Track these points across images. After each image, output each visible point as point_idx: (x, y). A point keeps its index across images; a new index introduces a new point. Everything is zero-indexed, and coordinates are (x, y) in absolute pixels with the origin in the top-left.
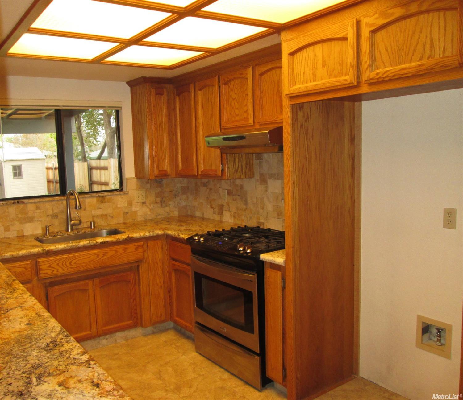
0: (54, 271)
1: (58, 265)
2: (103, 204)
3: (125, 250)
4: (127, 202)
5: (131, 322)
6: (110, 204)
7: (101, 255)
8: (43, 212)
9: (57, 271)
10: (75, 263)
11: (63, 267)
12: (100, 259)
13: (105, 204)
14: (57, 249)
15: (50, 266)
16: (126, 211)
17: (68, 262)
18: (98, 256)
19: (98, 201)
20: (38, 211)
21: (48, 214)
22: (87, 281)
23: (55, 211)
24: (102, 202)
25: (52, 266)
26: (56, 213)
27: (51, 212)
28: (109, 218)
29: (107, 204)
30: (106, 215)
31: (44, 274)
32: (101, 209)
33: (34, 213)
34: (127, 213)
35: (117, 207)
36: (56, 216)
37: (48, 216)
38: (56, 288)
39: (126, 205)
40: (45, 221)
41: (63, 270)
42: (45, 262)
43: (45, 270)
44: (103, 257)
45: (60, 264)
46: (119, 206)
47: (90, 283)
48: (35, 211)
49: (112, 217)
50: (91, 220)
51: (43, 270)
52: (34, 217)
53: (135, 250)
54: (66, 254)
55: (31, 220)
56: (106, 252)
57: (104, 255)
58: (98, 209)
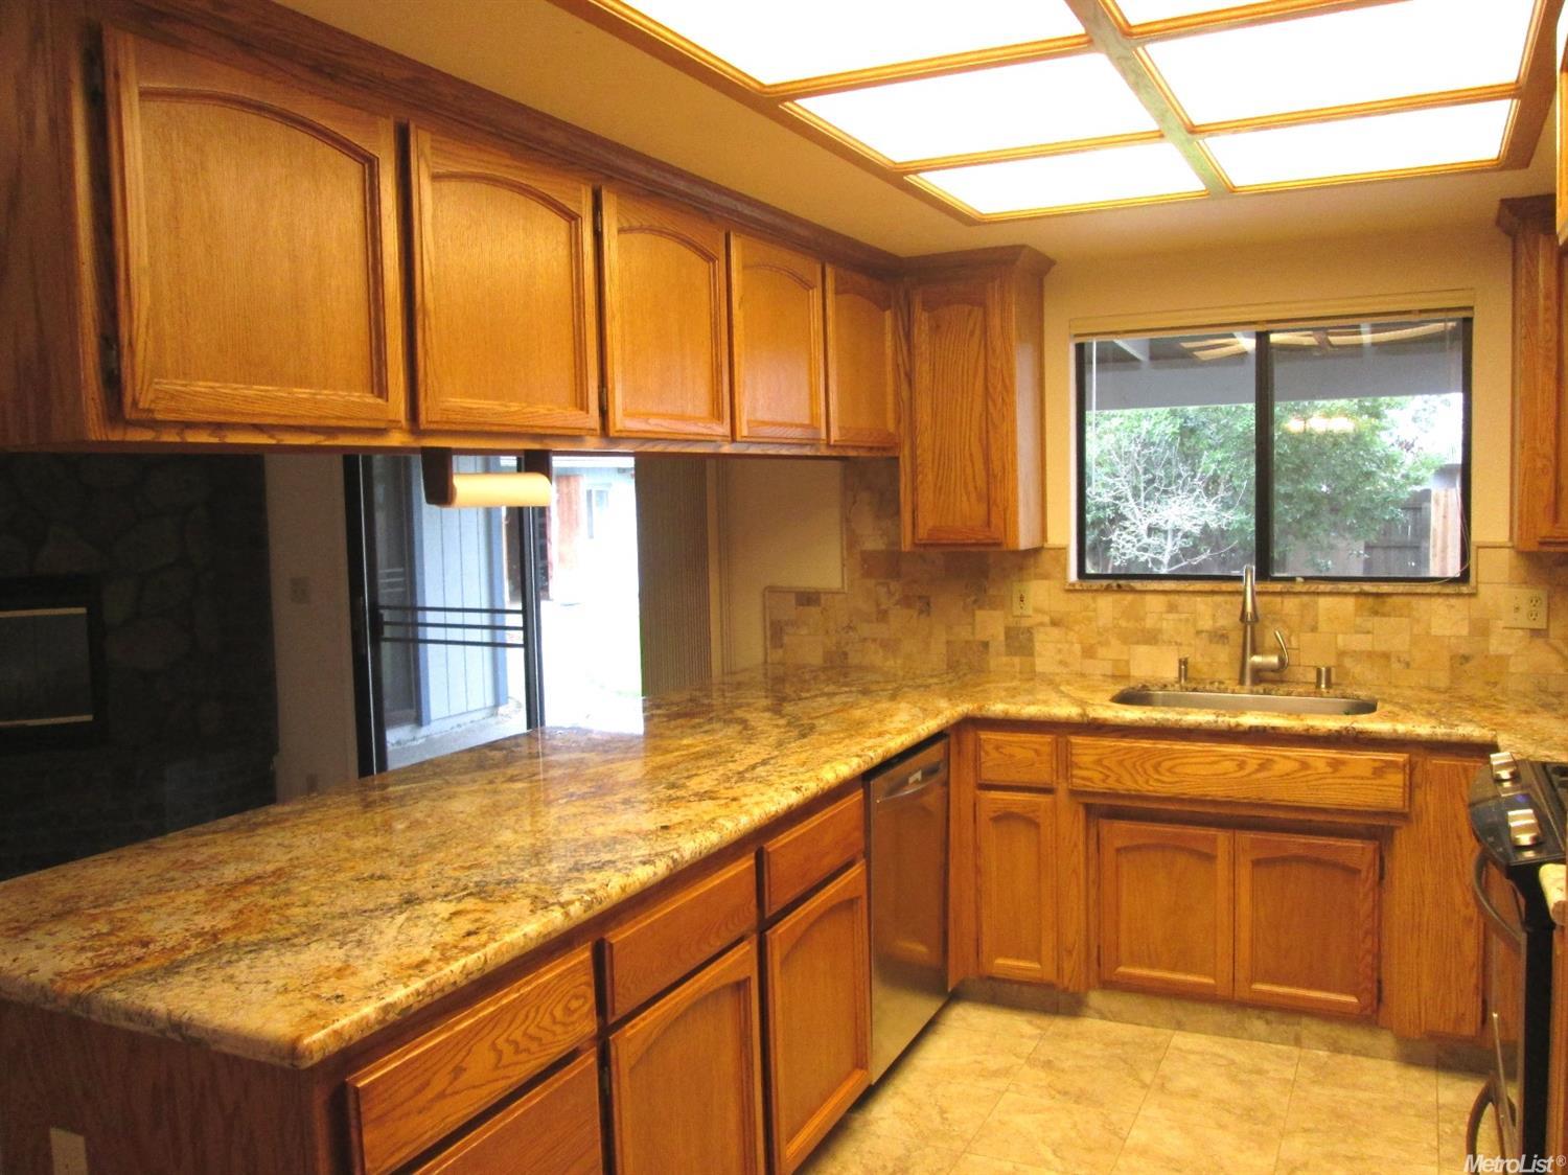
0: (1108, 777)
1: (1121, 763)
2: (1376, 619)
3: (1336, 765)
4: (1467, 622)
5: (1353, 1000)
6: (1405, 621)
7: (1252, 765)
8: (1187, 620)
9: (1118, 781)
10: (1170, 770)
11: (1133, 772)
12: (1249, 775)
13: (1385, 619)
14: (1119, 721)
15: (1099, 762)
16: (1464, 650)
17: (1153, 762)
18: (1242, 765)
19: (1359, 610)
20: (1171, 616)
21: (1200, 628)
22: (1212, 832)
23: (1222, 622)
24: (1376, 613)
25: (1106, 762)
26: (1224, 628)
27: (1211, 622)
28: (1395, 666)
29: (1393, 620)
30: (1386, 656)
31: (1083, 778)
32: (1368, 632)
33: (1161, 619)
34: (1466, 659)
35: (1428, 634)
36: (1222, 636)
37: (1199, 633)
38: (1122, 826)
39: (1465, 632)
40: (1190, 645)
41: (1136, 782)
42: (1087, 747)
43: (1087, 769)
44: (1258, 771)
45: (1128, 764)
46: (1435, 631)
47: (1222, 837)
48: (1165, 616)
49: (1408, 665)
50: (1332, 662)
51: (1080, 768)
52: (1160, 631)
53: (1374, 773)
54: (1148, 738)
55: (1151, 638)
56: (1268, 760)
57: (1262, 767)
58: (1357, 632)
